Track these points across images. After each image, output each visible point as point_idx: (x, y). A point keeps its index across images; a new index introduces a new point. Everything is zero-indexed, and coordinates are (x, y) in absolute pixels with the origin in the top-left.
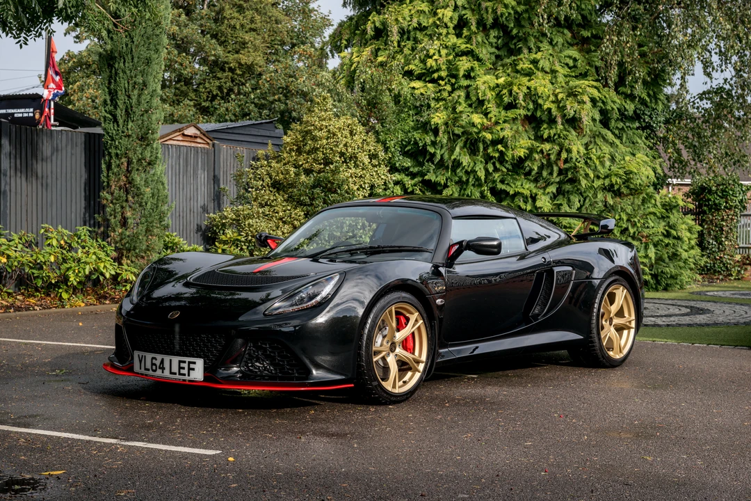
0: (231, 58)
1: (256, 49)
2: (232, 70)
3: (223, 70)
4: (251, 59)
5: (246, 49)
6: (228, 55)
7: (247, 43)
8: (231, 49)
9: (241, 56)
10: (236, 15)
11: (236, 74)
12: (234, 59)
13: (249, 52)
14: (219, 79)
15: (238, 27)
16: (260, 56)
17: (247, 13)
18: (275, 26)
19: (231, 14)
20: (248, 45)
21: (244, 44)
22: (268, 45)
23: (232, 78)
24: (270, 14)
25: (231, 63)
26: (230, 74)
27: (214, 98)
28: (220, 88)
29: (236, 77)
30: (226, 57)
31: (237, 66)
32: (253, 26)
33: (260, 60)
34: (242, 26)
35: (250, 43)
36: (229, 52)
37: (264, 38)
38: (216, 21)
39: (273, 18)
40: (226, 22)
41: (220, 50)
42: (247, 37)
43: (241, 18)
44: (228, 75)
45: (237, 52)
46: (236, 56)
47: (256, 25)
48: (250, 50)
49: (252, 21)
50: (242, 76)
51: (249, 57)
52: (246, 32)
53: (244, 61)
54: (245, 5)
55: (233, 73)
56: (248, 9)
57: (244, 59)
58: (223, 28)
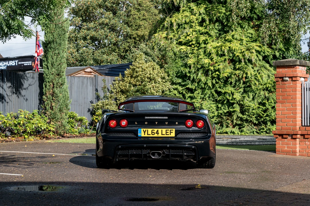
0: (134, 33)
1: (145, 28)
2: (135, 38)
3: (130, 38)
4: (143, 33)
5: (141, 29)
6: (133, 31)
8: (134, 29)
9: (138, 32)
10: (137, 13)
11: (137, 40)
12: (135, 33)
13: (142, 30)
14: (129, 42)
15: (137, 19)
17: (141, 12)
18: (154, 17)
19: (134, 13)
20: (142, 27)
21: (140, 26)
22: (151, 26)
23: (134, 42)
24: (152, 12)
25: (134, 35)
26: (134, 40)
27: (127, 51)
28: (129, 47)
29: (136, 41)
30: (132, 32)
31: (137, 36)
32: (144, 17)
34: (139, 18)
35: (143, 25)
36: (133, 30)
37: (149, 23)
38: (128, 16)
39: (153, 14)
40: (131, 16)
41: (129, 30)
42: (141, 23)
43: (139, 14)
44: (133, 41)
45: (137, 30)
46: (136, 32)
47: (145, 17)
48: (143, 28)
49: (144, 15)
50: (139, 40)
51: (142, 32)
52: (141, 20)
53: (140, 34)
54: (140, 8)
55: (135, 40)
56: (142, 10)
58: (130, 19)
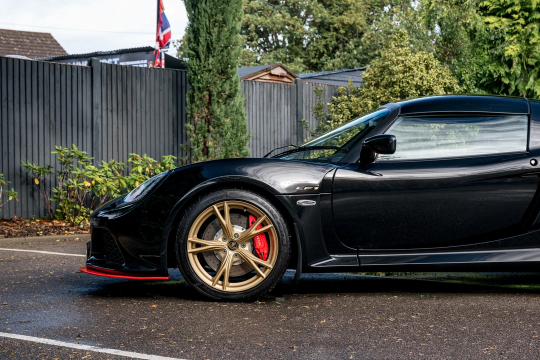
0: (335, 19)
1: (357, 10)
2: (336, 30)
3: (328, 30)
4: (353, 19)
5: (349, 11)
6: (333, 16)
7: (350, 5)
8: (335, 12)
9: (344, 17)
11: (340, 33)
12: (338, 20)
13: (351, 13)
14: (325, 38)
16: (361, 16)
20: (351, 7)
21: (347, 6)
23: (336, 37)
25: (335, 23)
26: (335, 33)
27: (321, 55)
28: (326, 46)
29: (340, 36)
30: (331, 18)
31: (341, 26)
33: (362, 20)
35: (352, 5)
36: (333, 14)
41: (326, 13)
44: (333, 35)
45: (341, 14)
46: (340, 17)
48: (352, 11)
50: (346, 34)
51: (351, 17)
53: (347, 21)
55: (337, 33)
57: (347, 19)
